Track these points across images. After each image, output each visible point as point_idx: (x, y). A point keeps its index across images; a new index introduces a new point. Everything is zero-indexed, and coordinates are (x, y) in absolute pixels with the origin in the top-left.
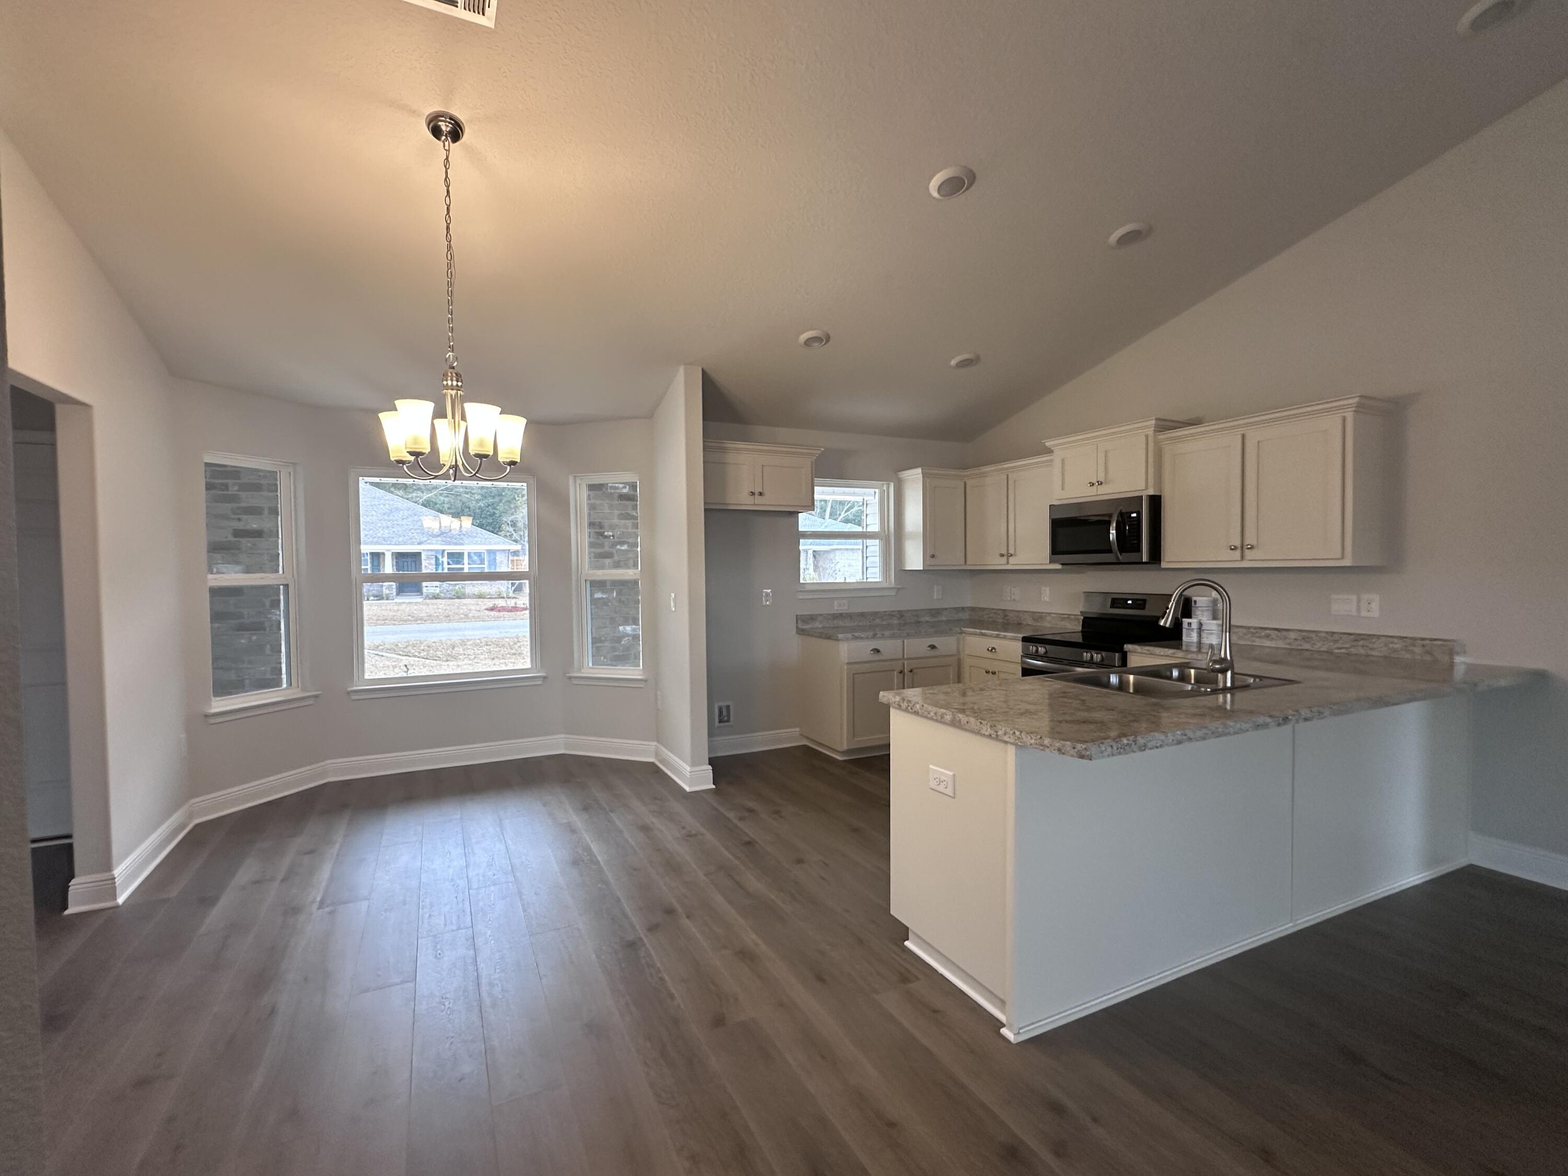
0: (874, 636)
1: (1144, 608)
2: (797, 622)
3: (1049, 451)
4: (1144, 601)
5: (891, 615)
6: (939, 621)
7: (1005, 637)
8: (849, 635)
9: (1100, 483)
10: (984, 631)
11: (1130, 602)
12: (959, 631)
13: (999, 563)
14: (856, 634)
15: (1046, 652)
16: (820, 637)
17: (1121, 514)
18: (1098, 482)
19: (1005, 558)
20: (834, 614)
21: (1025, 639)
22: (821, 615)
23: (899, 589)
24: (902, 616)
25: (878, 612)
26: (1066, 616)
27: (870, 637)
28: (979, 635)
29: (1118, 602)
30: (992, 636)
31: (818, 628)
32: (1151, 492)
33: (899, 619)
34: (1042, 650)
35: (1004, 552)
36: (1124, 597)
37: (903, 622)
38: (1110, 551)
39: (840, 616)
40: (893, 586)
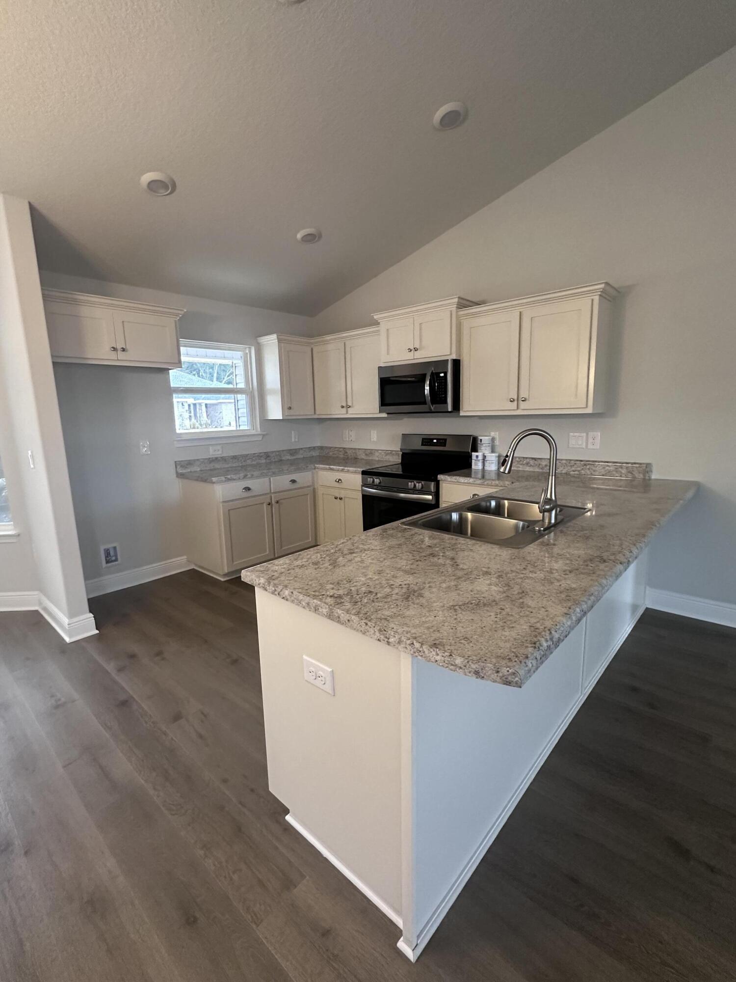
0: (245, 477)
1: (445, 445)
2: (176, 467)
3: (377, 323)
4: (445, 440)
5: (259, 456)
6: (297, 458)
7: (348, 471)
8: (223, 478)
9: (416, 350)
10: (332, 467)
11: (435, 441)
12: (313, 467)
13: (341, 413)
14: (229, 477)
15: (380, 483)
16: (197, 480)
17: (432, 374)
18: (415, 348)
19: (344, 409)
20: (210, 458)
21: (364, 473)
22: (198, 460)
23: (264, 435)
24: (269, 456)
25: (249, 454)
26: (390, 452)
27: (241, 478)
28: (329, 470)
29: (427, 440)
30: (338, 471)
31: (196, 471)
32: (454, 357)
33: (265, 459)
34: (377, 481)
35: (344, 405)
36: (432, 437)
37: (269, 461)
38: (425, 403)
39: (216, 460)
40: (259, 433)
